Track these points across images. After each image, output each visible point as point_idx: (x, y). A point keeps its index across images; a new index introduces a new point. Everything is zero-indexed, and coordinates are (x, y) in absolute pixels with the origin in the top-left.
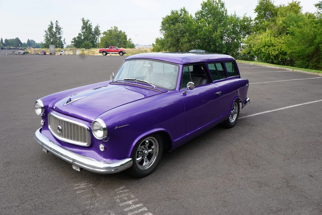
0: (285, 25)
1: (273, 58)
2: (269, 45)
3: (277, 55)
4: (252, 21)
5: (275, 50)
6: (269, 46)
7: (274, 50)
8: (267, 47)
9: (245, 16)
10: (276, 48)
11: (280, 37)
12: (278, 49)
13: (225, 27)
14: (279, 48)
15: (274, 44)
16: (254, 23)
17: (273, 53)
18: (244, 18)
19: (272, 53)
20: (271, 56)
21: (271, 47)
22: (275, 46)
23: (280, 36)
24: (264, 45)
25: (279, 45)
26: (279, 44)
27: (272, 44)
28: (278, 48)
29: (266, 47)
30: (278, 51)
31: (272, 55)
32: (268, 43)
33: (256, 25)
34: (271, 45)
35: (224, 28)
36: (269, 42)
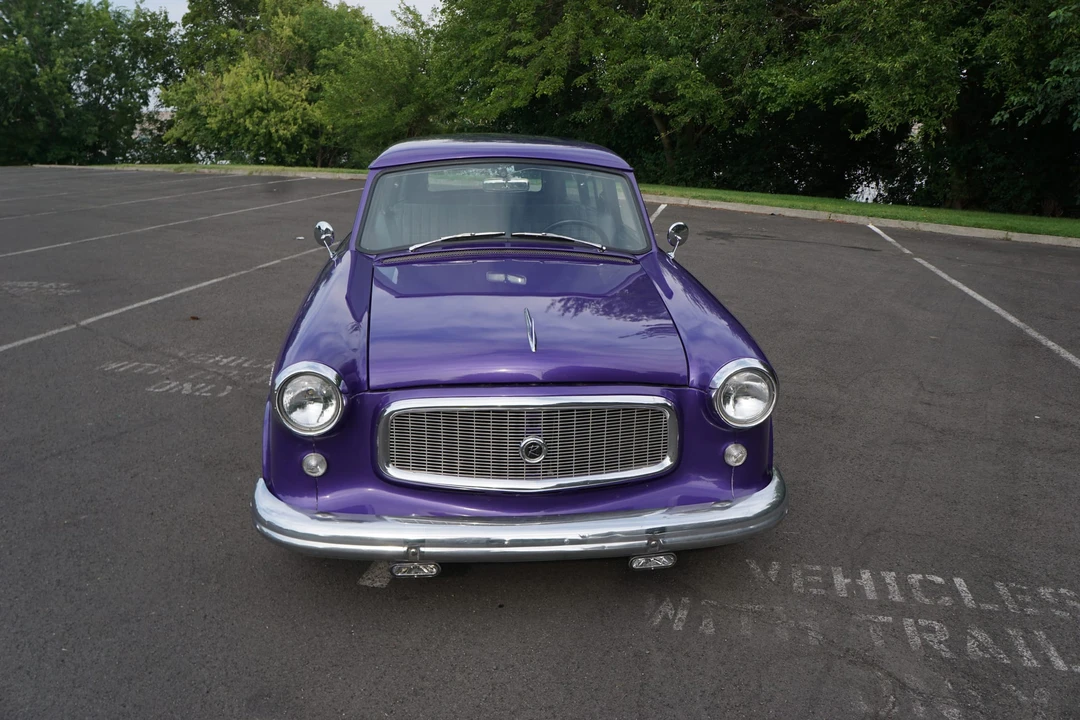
0: (301, 41)
1: (284, 146)
2: (265, 107)
3: (294, 137)
4: (172, 25)
5: (287, 123)
6: (266, 111)
7: (281, 121)
8: (257, 113)
9: (142, 6)
10: (289, 114)
11: (293, 78)
12: (295, 119)
13: (79, 46)
14: (298, 115)
15: (281, 104)
16: (183, 33)
17: (281, 132)
18: (138, 13)
19: (277, 131)
20: (277, 143)
21: (273, 113)
22: (283, 109)
23: (292, 75)
24: (249, 107)
25: (295, 106)
26: (294, 103)
27: (275, 104)
28: (295, 114)
29: (255, 115)
30: (295, 124)
31: (280, 138)
32: (261, 101)
33: (192, 39)
34: (270, 105)
35: (75, 49)
36: (263, 98)
